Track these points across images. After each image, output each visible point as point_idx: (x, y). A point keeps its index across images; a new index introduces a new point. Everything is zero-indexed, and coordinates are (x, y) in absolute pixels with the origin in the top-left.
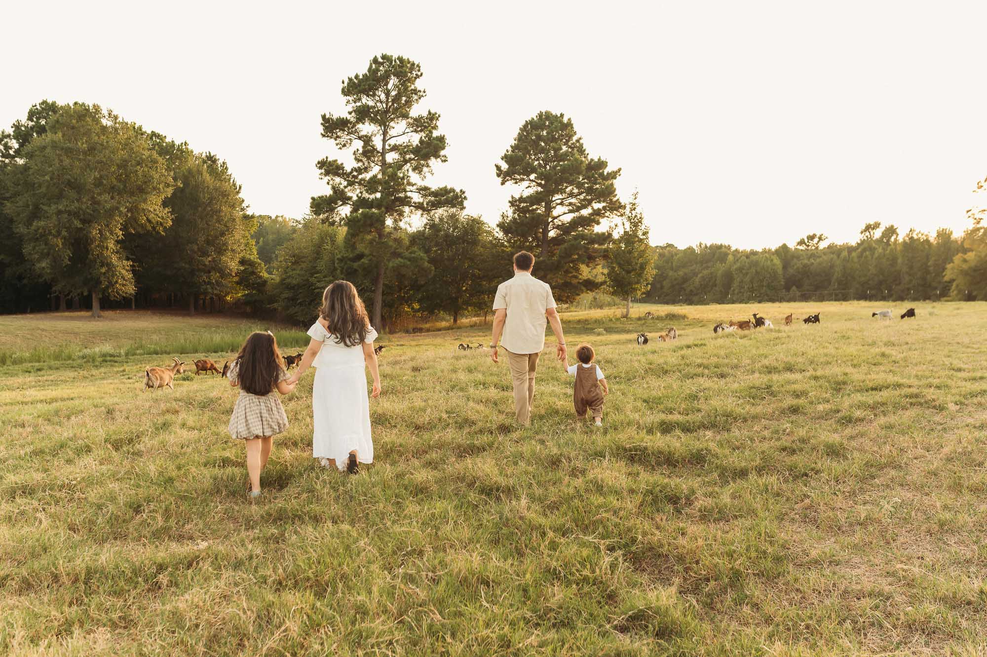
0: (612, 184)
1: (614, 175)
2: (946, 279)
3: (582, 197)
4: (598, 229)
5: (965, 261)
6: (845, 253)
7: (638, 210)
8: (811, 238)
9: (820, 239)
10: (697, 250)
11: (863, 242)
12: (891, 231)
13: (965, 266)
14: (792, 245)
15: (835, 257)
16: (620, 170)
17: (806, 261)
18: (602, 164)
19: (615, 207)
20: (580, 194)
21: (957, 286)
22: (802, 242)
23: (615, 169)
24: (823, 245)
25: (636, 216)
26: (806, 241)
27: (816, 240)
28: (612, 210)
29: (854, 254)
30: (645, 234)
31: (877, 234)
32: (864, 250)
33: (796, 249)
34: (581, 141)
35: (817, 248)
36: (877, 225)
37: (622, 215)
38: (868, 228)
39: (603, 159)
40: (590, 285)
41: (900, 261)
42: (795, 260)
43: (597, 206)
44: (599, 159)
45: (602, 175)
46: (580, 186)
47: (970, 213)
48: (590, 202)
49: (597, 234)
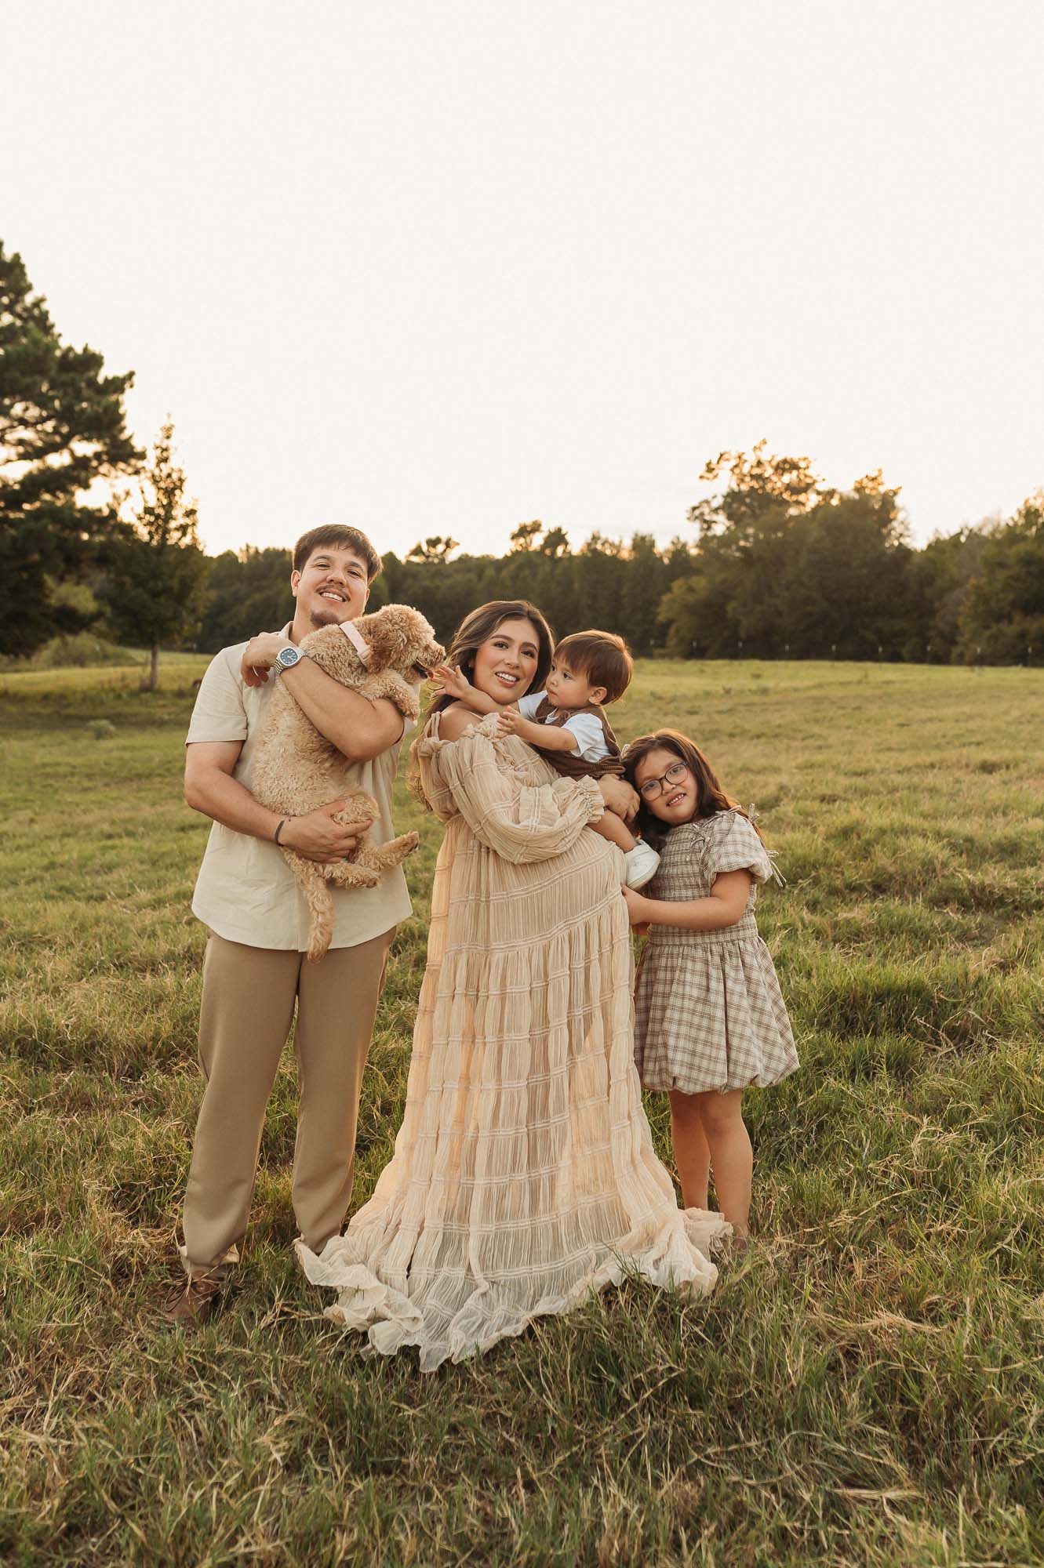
0: (117, 404)
1: (118, 385)
2: (662, 618)
3: (49, 426)
4: (83, 499)
5: (691, 590)
6: (490, 572)
7: (174, 463)
8: (433, 543)
9: (448, 545)
10: (242, 559)
11: (516, 554)
12: (557, 538)
13: (691, 598)
14: (402, 556)
15: (472, 576)
16: (131, 375)
17: (427, 583)
18: (92, 361)
19: (121, 453)
20: (43, 420)
21: (677, 631)
22: (417, 551)
23: (121, 373)
24: (453, 556)
25: (169, 476)
26: (425, 548)
27: (440, 548)
28: (113, 461)
29: (505, 573)
30: (190, 513)
31: (537, 541)
32: (521, 567)
33: (408, 562)
34: (45, 306)
35: (443, 561)
36: (536, 528)
37: (137, 472)
38: (524, 532)
39: (95, 348)
40: (70, 621)
41: (577, 586)
42: (410, 581)
43: (84, 448)
44: (85, 349)
45: (92, 383)
46: (42, 402)
47: (697, 512)
48: (66, 440)
49: (84, 510)
